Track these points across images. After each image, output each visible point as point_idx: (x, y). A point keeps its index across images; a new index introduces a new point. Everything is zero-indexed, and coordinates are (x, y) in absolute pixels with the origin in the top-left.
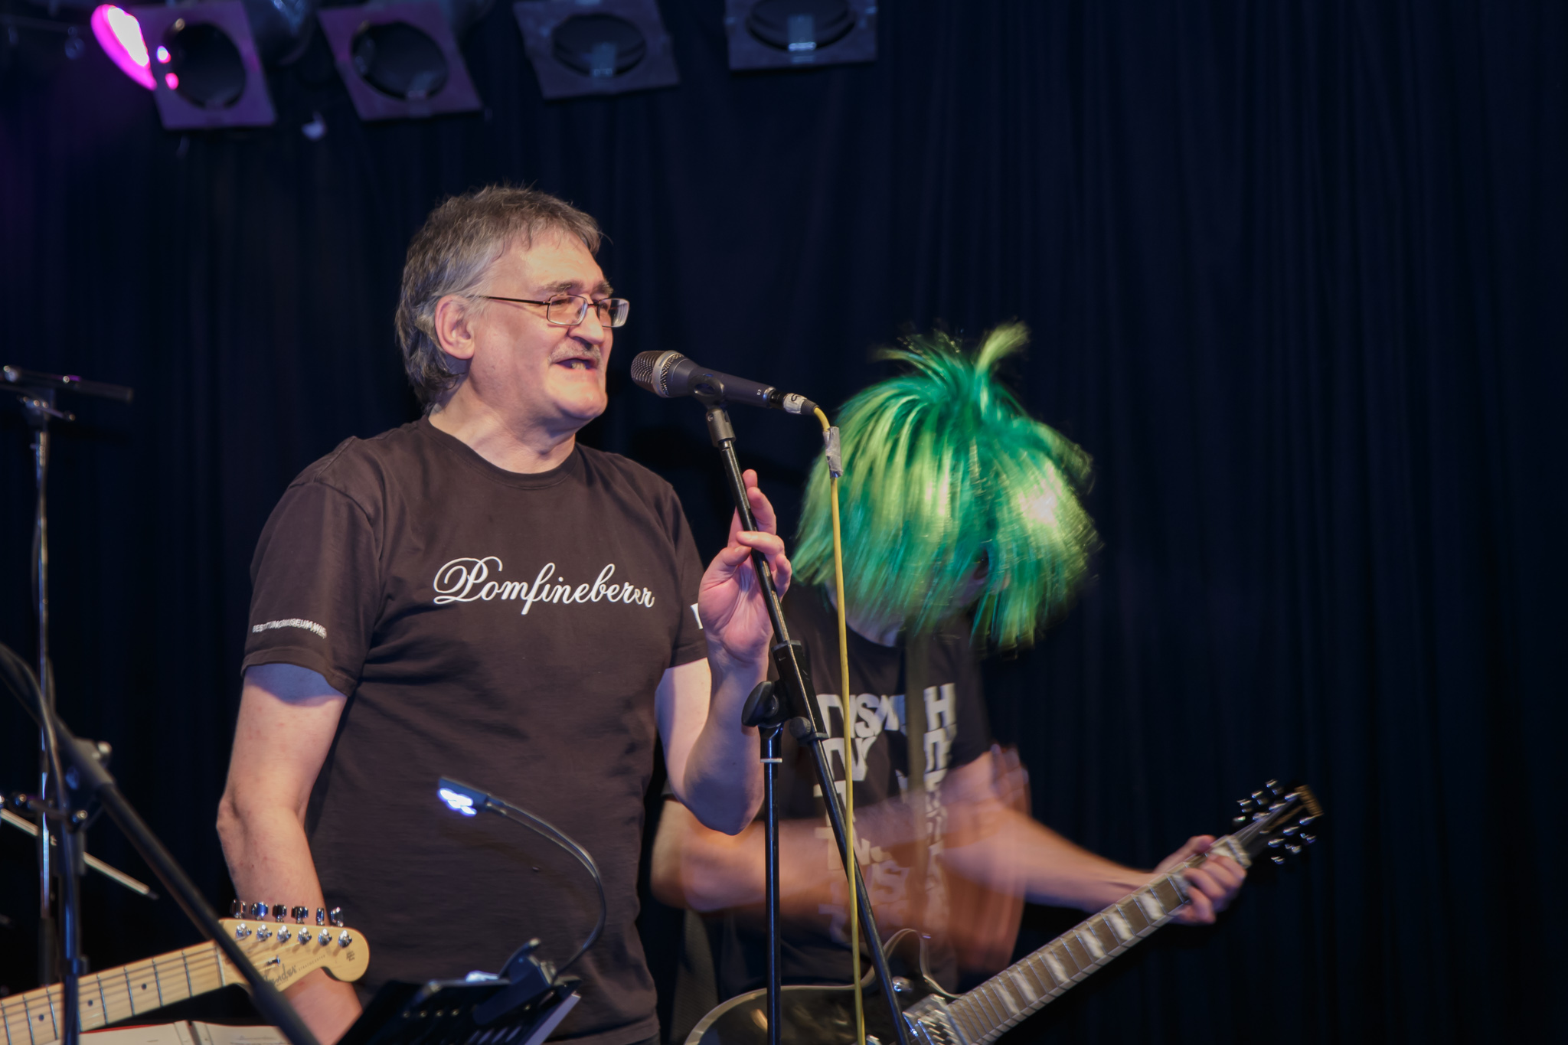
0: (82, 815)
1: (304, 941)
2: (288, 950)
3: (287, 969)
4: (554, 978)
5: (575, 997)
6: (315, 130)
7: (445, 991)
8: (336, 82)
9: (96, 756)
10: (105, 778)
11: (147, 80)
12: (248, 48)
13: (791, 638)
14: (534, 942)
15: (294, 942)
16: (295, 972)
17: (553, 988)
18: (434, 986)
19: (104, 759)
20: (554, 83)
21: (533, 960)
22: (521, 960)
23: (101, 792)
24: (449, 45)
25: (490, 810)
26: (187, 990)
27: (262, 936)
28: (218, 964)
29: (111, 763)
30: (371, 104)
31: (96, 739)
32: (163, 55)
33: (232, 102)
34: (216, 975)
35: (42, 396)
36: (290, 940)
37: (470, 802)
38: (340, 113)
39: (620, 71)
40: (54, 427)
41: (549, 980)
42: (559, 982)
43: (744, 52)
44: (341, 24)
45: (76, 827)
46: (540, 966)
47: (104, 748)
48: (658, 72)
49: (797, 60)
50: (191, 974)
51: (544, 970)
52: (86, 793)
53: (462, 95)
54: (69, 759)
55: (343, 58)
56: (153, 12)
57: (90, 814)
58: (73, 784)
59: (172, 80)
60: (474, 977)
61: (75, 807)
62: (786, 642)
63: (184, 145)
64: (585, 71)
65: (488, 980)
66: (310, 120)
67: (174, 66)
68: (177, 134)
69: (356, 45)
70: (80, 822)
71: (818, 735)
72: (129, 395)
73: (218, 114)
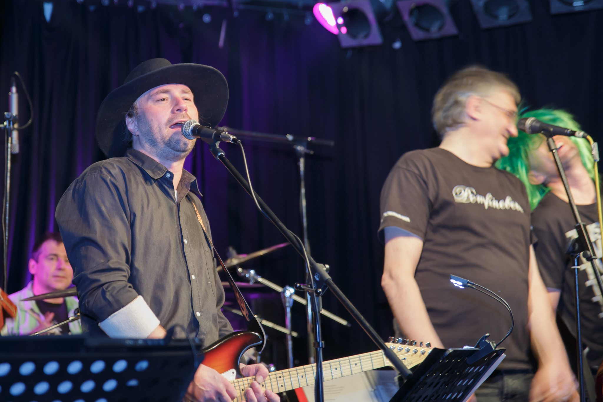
0: (320, 290)
1: (416, 352)
2: (409, 355)
3: (409, 362)
4: (495, 348)
5: (504, 356)
6: (397, 45)
7: (454, 351)
8: (404, 27)
9: (325, 269)
10: (328, 277)
11: (335, 31)
12: (371, 16)
13: (582, 221)
14: (487, 334)
15: (411, 352)
16: (412, 363)
17: (495, 351)
18: (451, 350)
19: (327, 270)
20: (485, 22)
21: (487, 341)
22: (483, 341)
23: (327, 281)
24: (445, 10)
25: (469, 286)
26: (372, 367)
27: (399, 349)
28: (383, 358)
29: (330, 272)
30: (417, 34)
31: (324, 264)
32: (340, 21)
33: (366, 36)
34: (383, 362)
35: (301, 145)
36: (410, 352)
37: (461, 284)
38: (406, 38)
39: (510, 17)
40: (307, 156)
41: (494, 348)
42: (497, 349)
43: (556, 7)
44: (405, 7)
45: (318, 294)
46: (490, 343)
47: (327, 266)
48: (525, 16)
49: (577, 9)
50: (373, 361)
51: (491, 344)
52: (321, 282)
53: (451, 29)
54: (315, 270)
55: (407, 18)
56: (336, 5)
57: (323, 290)
58: (317, 279)
59: (344, 30)
60: (466, 347)
61: (318, 287)
62: (579, 223)
63: (349, 54)
64: (496, 17)
65: (470, 348)
66: (394, 41)
67: (345, 24)
68: (347, 49)
69: (411, 13)
70: (320, 292)
71: (593, 257)
72: (332, 143)
73: (361, 41)
